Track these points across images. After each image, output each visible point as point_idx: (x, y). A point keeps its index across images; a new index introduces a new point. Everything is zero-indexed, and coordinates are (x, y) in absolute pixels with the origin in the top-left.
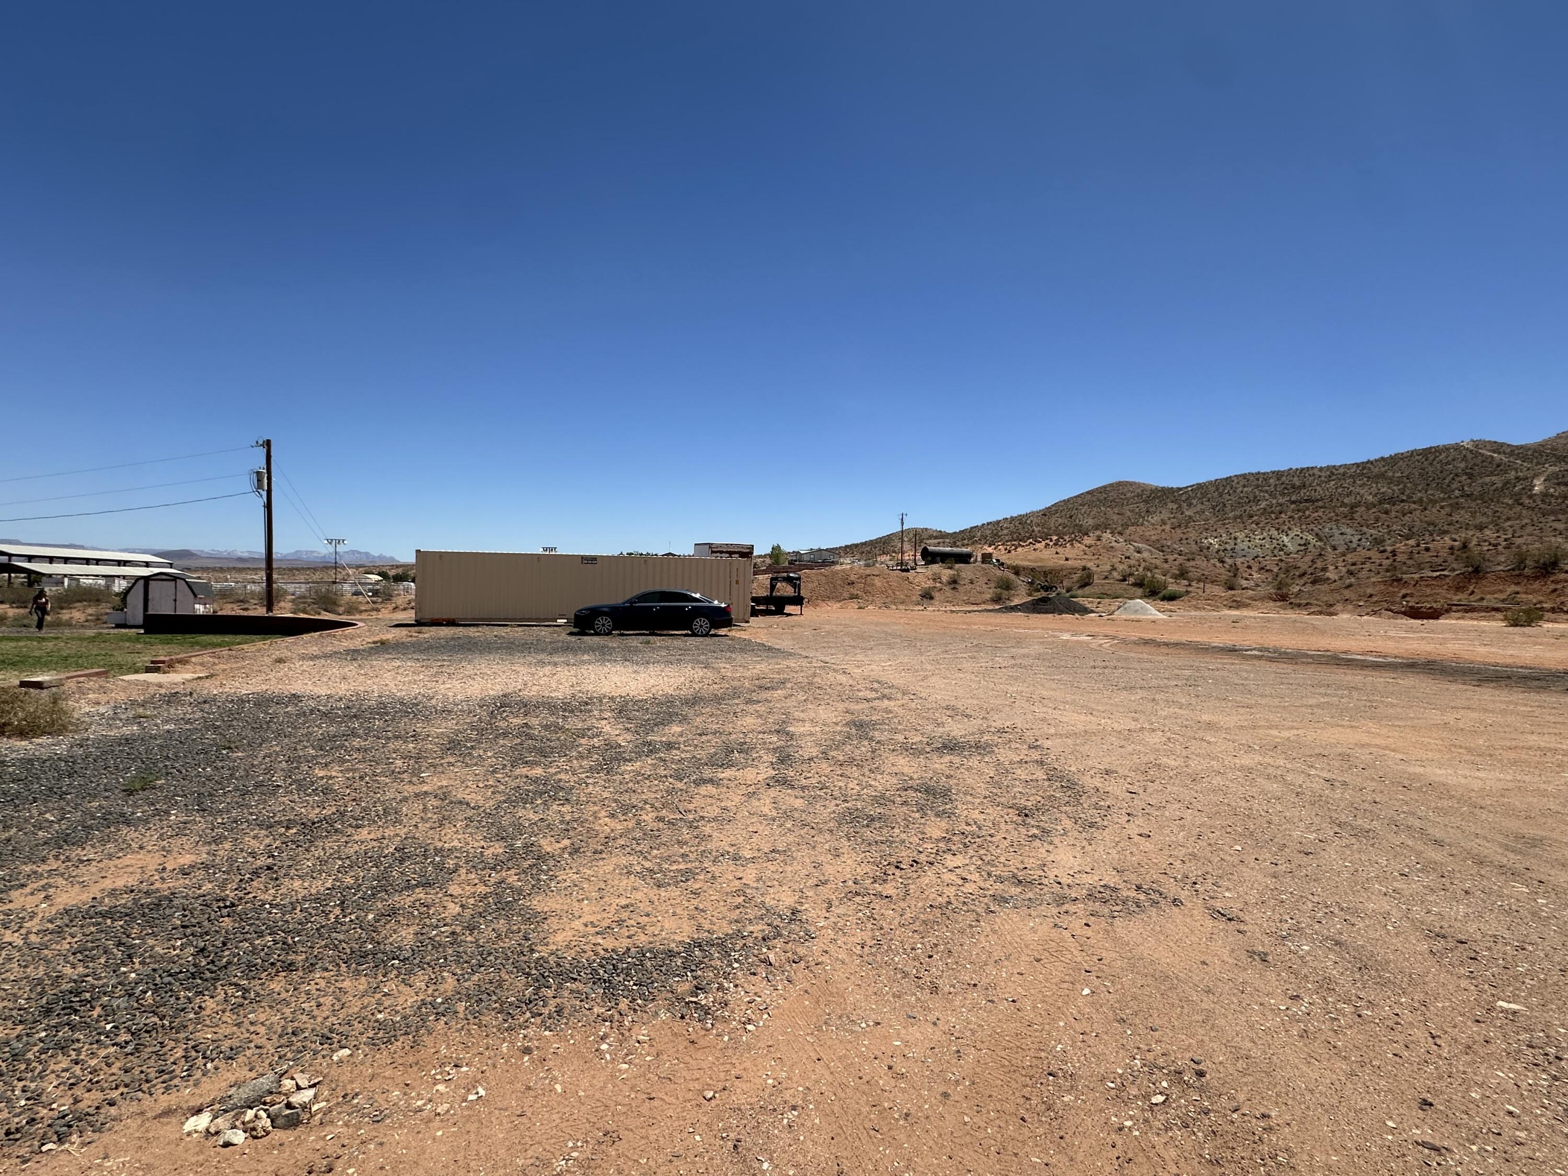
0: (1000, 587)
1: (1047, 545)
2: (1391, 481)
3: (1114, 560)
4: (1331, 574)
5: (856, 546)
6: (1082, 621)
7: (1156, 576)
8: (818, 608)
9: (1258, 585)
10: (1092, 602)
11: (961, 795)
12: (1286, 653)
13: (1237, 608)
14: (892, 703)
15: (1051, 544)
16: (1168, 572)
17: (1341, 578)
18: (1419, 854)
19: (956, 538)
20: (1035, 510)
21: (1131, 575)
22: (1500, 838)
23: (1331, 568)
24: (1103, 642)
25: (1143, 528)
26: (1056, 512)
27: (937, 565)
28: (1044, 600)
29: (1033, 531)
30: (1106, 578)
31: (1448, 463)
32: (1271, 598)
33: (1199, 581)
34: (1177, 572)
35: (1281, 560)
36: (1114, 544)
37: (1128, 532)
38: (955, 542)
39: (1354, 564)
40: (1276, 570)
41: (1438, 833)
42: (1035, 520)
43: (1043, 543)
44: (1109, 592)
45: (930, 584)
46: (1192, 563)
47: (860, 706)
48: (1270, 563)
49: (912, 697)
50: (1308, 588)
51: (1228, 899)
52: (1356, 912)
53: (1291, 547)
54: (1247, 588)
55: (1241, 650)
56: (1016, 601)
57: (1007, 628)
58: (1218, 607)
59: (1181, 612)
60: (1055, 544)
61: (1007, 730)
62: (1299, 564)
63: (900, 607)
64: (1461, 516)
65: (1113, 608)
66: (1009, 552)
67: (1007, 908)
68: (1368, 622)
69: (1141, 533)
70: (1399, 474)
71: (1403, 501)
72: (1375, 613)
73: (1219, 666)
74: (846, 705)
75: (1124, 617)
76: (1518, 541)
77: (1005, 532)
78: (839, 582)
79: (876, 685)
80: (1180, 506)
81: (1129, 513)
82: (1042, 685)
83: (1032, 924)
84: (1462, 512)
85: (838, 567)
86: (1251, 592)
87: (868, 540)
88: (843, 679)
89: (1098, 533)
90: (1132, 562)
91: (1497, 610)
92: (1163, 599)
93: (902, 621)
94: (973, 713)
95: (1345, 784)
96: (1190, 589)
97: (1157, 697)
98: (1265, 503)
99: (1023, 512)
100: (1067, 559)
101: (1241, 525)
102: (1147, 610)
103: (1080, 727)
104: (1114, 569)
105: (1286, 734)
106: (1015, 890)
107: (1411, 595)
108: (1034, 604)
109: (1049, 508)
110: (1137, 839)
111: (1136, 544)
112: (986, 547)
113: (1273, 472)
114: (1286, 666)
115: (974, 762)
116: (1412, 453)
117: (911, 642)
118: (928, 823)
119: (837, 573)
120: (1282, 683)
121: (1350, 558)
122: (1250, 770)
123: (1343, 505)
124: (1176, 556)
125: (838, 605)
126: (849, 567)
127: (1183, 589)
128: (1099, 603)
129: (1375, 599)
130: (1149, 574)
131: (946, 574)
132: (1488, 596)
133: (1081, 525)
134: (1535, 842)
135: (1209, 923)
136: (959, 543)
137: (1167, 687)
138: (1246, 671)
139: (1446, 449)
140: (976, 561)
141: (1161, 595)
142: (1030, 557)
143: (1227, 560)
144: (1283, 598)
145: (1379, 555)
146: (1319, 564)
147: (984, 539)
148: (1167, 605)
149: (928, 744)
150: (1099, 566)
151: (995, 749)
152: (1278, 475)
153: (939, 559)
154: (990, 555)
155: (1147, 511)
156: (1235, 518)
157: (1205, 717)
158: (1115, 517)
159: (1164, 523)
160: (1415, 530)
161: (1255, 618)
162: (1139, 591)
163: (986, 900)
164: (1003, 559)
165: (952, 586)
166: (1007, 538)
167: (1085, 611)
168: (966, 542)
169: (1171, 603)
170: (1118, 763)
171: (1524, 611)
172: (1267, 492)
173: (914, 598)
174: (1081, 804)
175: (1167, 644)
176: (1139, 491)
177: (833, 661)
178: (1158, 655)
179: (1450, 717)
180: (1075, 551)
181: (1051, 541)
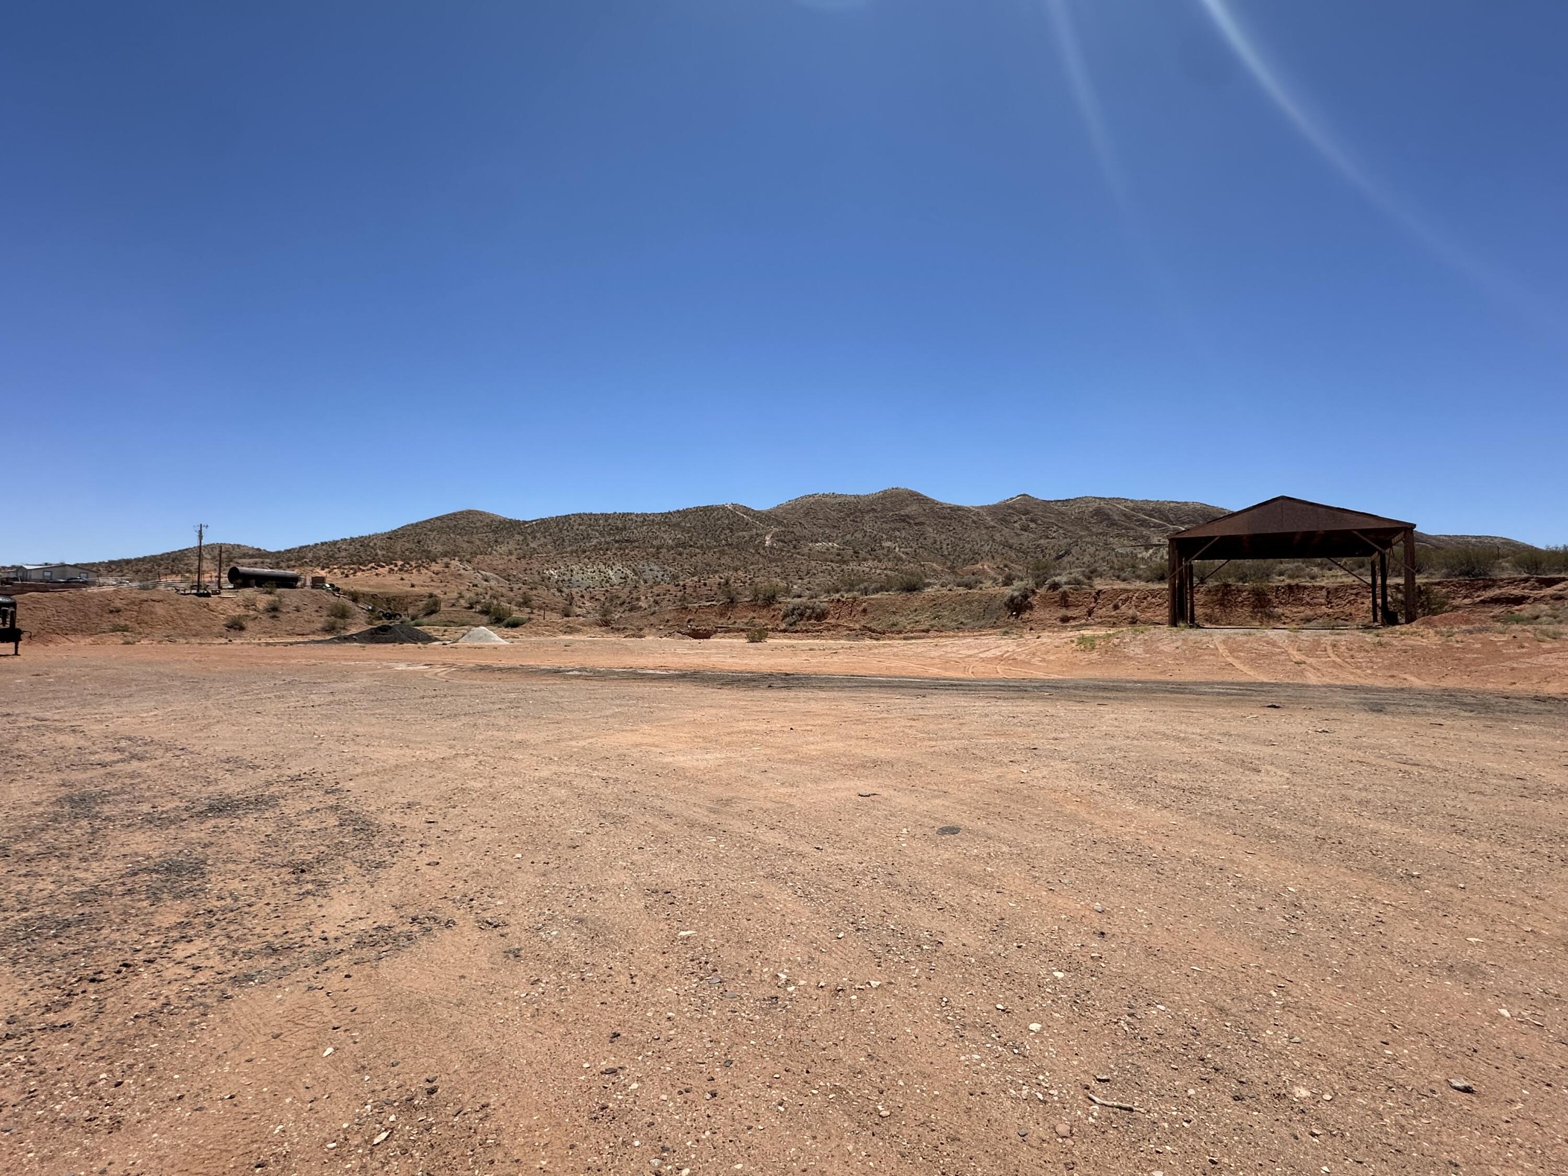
0: (335, 616)
1: (391, 570)
2: (683, 530)
3: (462, 588)
4: (643, 604)
5: (128, 562)
6: (423, 650)
7: (502, 603)
8: (51, 645)
9: (589, 613)
10: (438, 630)
11: (219, 865)
12: (599, 672)
13: (570, 633)
14: (144, 765)
15: (396, 569)
16: (513, 599)
17: (650, 606)
18: (654, 828)
19: (279, 558)
20: (379, 532)
21: (478, 602)
22: (708, 804)
23: (643, 598)
24: (439, 670)
25: (491, 557)
26: (403, 535)
27: (251, 589)
28: (384, 629)
29: (377, 555)
30: (453, 605)
31: (718, 519)
32: (598, 624)
33: (540, 608)
34: (521, 600)
35: (607, 591)
36: (462, 572)
37: (476, 560)
38: (278, 563)
39: (658, 595)
40: (603, 599)
41: (669, 808)
42: (379, 543)
43: (387, 568)
44: (456, 620)
45: (240, 611)
46: (534, 592)
47: (89, 774)
48: (598, 593)
49: (178, 753)
50: (627, 614)
51: (498, 907)
52: (598, 890)
53: (615, 580)
54: (579, 615)
55: (564, 671)
56: (353, 631)
57: (335, 660)
58: (555, 633)
59: (523, 638)
60: (400, 570)
61: (303, 776)
62: (620, 594)
63: (193, 640)
64: (726, 560)
65: (457, 636)
66: (347, 576)
67: (251, 986)
68: (667, 642)
69: (489, 562)
70: (688, 525)
71: (691, 546)
72: (670, 635)
73: (542, 687)
74: (64, 776)
75: (468, 644)
76: (757, 580)
77: (344, 554)
78: (95, 609)
79: (123, 744)
80: (526, 538)
81: (478, 542)
82: (360, 722)
83: (279, 997)
84: (727, 557)
85: (94, 590)
86: (581, 619)
87: (148, 554)
88: (69, 740)
89: (446, 560)
90: (480, 590)
91: (743, 630)
92: (506, 626)
93: (190, 658)
94: (263, 763)
95: (617, 780)
96: (532, 616)
97: (480, 721)
98: (596, 540)
99: (365, 534)
100: (413, 586)
101: (577, 559)
102: (490, 636)
103: (392, 762)
104: (461, 596)
105: (582, 743)
106: (264, 963)
107: (693, 620)
108: (372, 634)
109: (395, 531)
110: (424, 869)
111: (483, 573)
112: (318, 570)
113: (602, 514)
114: (596, 683)
115: (249, 822)
116: (697, 509)
117: (193, 684)
118: (160, 910)
119: (92, 597)
120: (590, 698)
121: (656, 590)
122: (545, 781)
123: (653, 546)
124: (521, 585)
125: (89, 640)
126: (112, 588)
127: (525, 616)
128: (445, 631)
129: (671, 623)
130: (495, 602)
131: (263, 599)
132: (738, 621)
133: (430, 552)
134: (728, 802)
135: (476, 935)
136: (283, 564)
137: (491, 711)
138: (564, 690)
139: (717, 508)
140: (304, 585)
141: (505, 622)
142: (371, 583)
143: (564, 589)
144: (606, 623)
145: (675, 588)
146: (635, 595)
147: (317, 561)
148: (511, 632)
149: (187, 809)
150: (446, 593)
151: (281, 801)
152: (606, 517)
153: (254, 581)
154: (322, 580)
155: (496, 541)
156: (572, 552)
157: (519, 737)
158: (465, 545)
159: (511, 553)
160: (698, 569)
161: (583, 641)
162: (485, 619)
163: (223, 986)
164: (339, 583)
165: (271, 614)
166: (345, 560)
167: (429, 639)
168: (292, 563)
169: (515, 629)
170: (423, 793)
171: (757, 631)
172: (597, 531)
173: (216, 630)
174: (372, 845)
175: (500, 669)
176: (488, 521)
177: (57, 717)
178: (491, 680)
179: (698, 716)
180: (422, 578)
181: (396, 566)
